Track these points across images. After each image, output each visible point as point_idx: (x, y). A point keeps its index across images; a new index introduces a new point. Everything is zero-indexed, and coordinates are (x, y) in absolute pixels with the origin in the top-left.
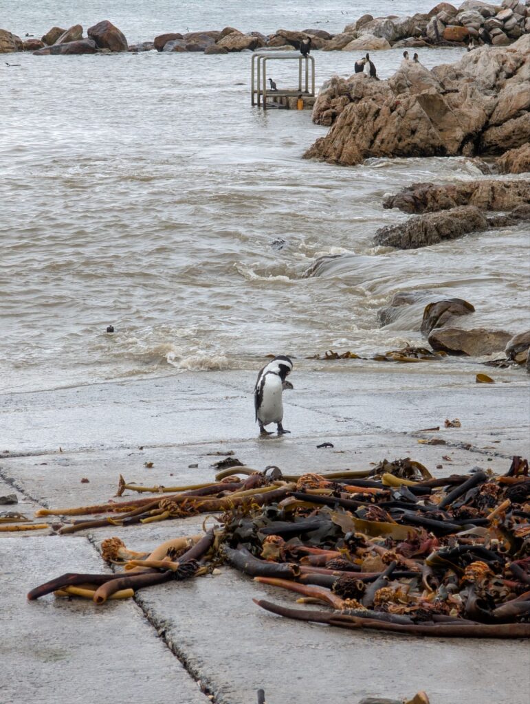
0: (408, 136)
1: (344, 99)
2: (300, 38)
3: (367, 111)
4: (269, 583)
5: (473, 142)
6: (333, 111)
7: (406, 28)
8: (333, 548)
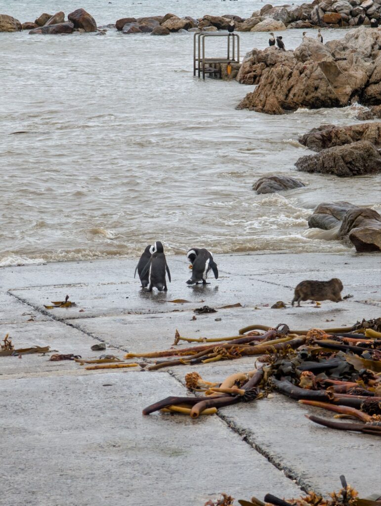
0: (313, 92)
1: (262, 65)
2: (220, 21)
3: (283, 73)
4: (310, 404)
5: (359, 96)
6: (254, 73)
7: (296, 14)
8: (350, 380)
